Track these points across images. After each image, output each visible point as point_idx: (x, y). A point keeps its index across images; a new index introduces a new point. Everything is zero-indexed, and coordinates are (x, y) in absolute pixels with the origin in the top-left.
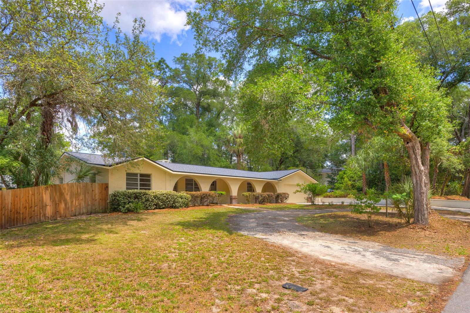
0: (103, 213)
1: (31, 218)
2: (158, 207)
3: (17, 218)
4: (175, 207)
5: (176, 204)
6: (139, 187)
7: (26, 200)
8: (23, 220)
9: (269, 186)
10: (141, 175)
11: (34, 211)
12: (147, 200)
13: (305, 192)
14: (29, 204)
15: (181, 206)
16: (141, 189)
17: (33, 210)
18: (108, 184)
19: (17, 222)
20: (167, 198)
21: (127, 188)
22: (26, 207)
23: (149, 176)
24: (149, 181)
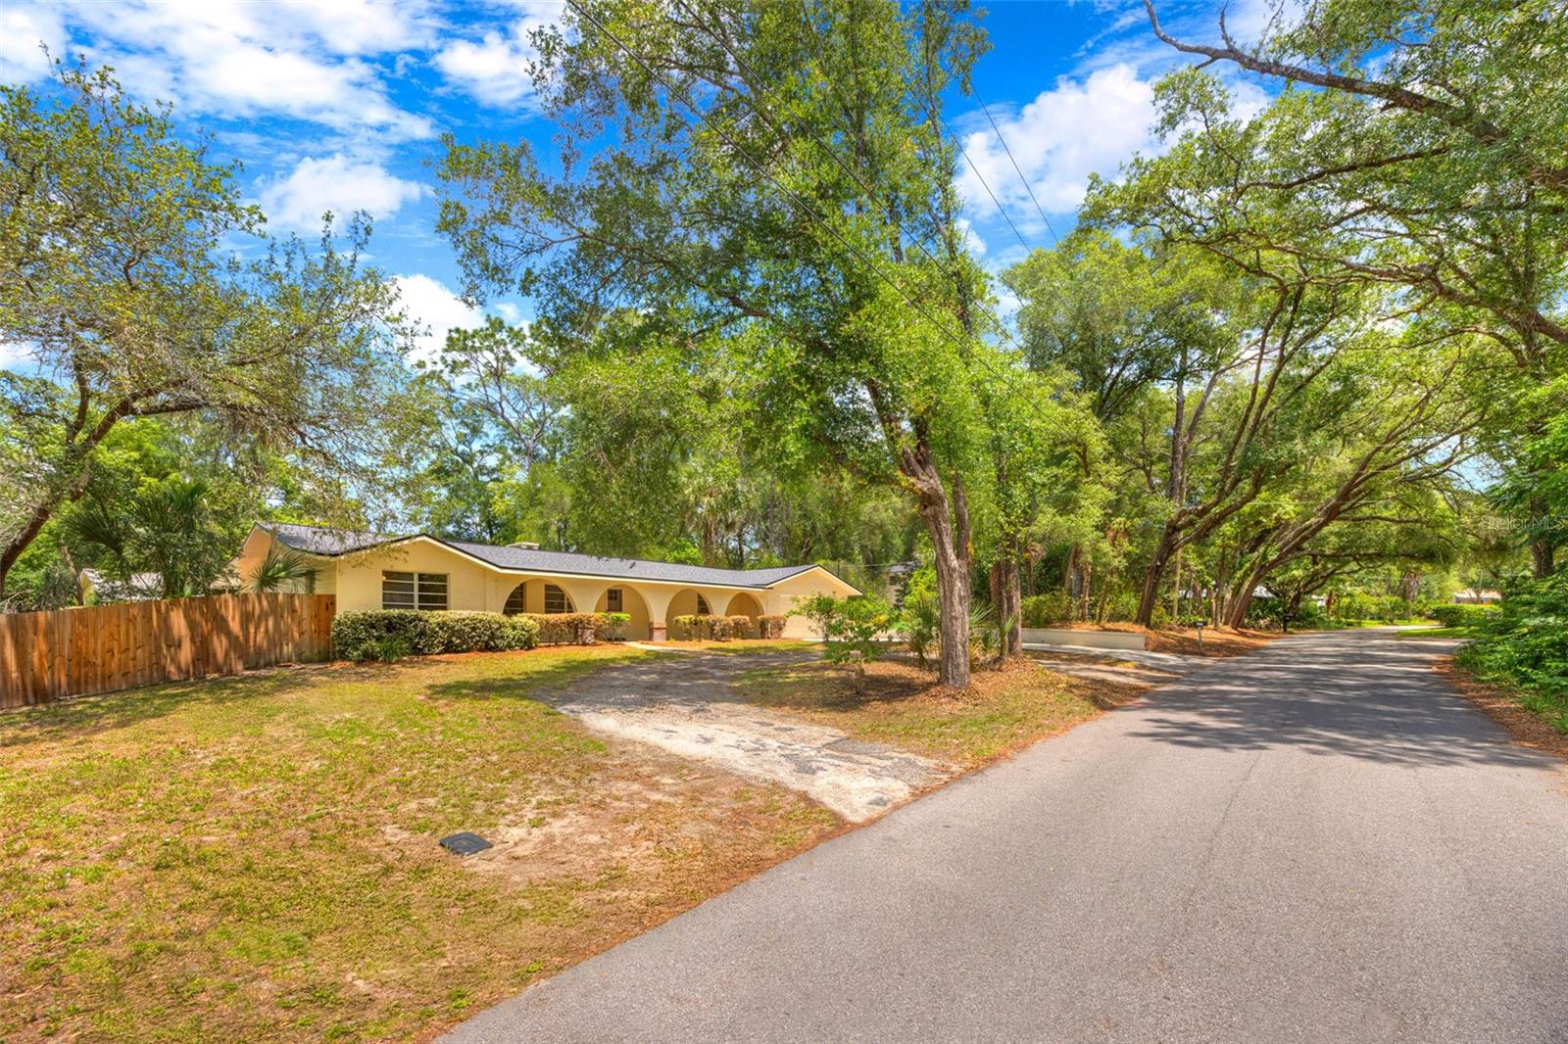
0: (320, 662)
1: (125, 674)
2: (449, 648)
3: (86, 676)
4: (495, 649)
5: (498, 642)
6: (416, 603)
7: (112, 634)
8: (103, 678)
9: (744, 602)
10: (421, 577)
11: (134, 659)
12: (422, 634)
13: (810, 616)
14: (119, 641)
15: (510, 646)
16: (421, 608)
17: (131, 655)
18: (334, 596)
19: (86, 682)
20: (474, 629)
21: (385, 607)
22: (111, 651)
23: (443, 578)
24: (444, 589)
